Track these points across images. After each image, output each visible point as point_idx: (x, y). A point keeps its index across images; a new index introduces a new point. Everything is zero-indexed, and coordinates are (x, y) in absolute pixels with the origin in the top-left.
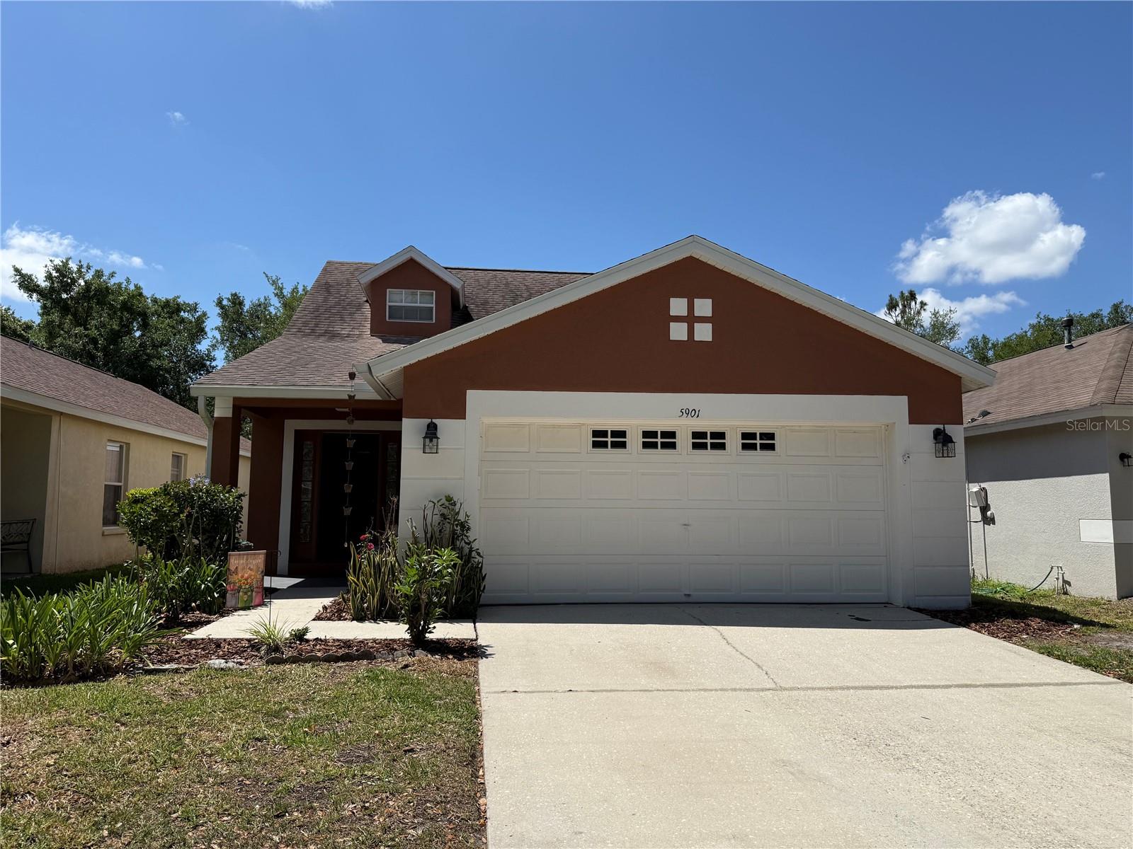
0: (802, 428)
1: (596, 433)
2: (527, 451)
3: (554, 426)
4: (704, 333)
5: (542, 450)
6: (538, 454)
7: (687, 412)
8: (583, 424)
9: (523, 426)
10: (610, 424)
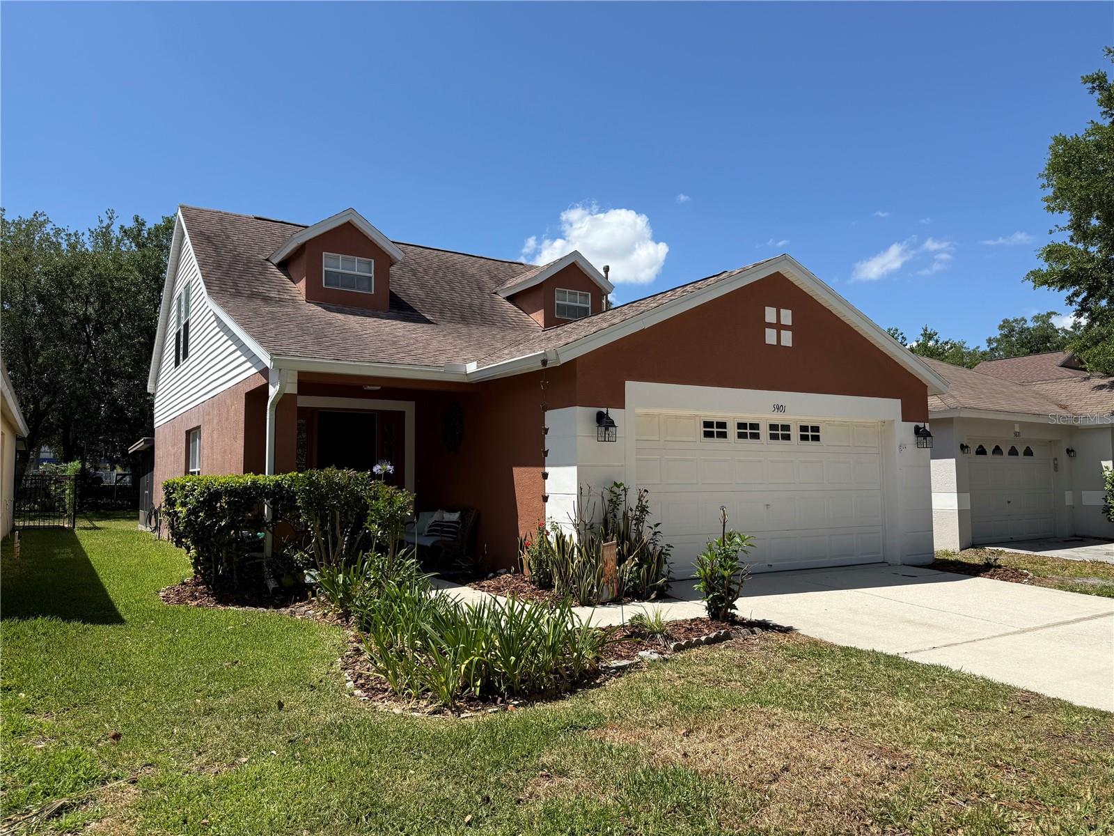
0: (835, 423)
1: (708, 424)
2: (658, 439)
3: (677, 417)
4: (787, 339)
5: (668, 439)
6: (666, 443)
7: (779, 408)
8: (697, 416)
9: (653, 416)
10: (716, 417)
